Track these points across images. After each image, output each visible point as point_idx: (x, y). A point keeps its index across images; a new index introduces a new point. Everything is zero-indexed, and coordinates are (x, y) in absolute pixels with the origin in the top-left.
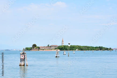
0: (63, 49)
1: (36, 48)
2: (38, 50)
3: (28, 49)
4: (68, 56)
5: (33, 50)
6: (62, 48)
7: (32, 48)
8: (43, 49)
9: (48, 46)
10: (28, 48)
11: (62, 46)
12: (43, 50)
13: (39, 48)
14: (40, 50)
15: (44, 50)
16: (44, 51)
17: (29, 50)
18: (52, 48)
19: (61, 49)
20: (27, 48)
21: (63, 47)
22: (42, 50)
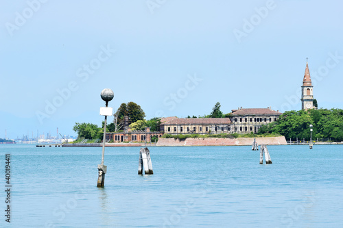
0: (305, 133)
1: (140, 128)
2: (148, 139)
3: (93, 133)
4: (101, 185)
5: (117, 143)
6: (305, 125)
7: (111, 127)
8: (185, 130)
9: (216, 113)
10: (92, 126)
11: (300, 113)
12: (177, 143)
13: (157, 127)
14: (161, 141)
15: (183, 139)
16: (185, 143)
17: (94, 142)
18: (239, 124)
19: (297, 130)
20: (84, 125)
21: (308, 118)
22: (171, 142)
